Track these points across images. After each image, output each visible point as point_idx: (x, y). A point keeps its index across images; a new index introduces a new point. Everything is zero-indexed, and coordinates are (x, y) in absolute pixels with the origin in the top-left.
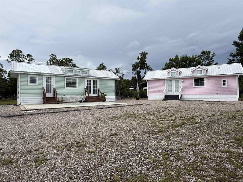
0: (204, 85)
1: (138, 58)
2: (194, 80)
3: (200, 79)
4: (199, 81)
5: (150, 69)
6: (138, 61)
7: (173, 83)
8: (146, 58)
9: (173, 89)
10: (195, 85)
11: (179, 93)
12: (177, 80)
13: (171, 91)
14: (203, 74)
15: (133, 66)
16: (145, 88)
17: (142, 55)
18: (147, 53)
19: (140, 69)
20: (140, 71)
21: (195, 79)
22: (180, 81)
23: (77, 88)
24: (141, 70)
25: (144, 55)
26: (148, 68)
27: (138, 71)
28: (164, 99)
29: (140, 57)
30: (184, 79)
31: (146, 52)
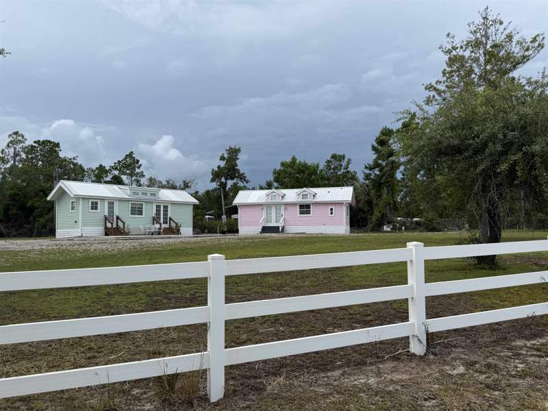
0: (310, 213)
1: (222, 158)
2: (298, 207)
3: (306, 205)
4: (305, 208)
5: (245, 180)
6: (223, 164)
7: (273, 209)
8: (237, 159)
9: (274, 219)
10: (300, 214)
11: (280, 224)
12: (278, 205)
13: (271, 222)
14: (309, 200)
15: (213, 174)
16: (234, 216)
17: (229, 153)
18: (239, 150)
19: (226, 179)
20: (226, 184)
21: (300, 206)
22: (283, 207)
23: (143, 216)
24: (228, 182)
25: (234, 153)
26: (241, 179)
27: (222, 183)
28: (261, 233)
29: (226, 156)
30: (287, 205)
31: (237, 147)
